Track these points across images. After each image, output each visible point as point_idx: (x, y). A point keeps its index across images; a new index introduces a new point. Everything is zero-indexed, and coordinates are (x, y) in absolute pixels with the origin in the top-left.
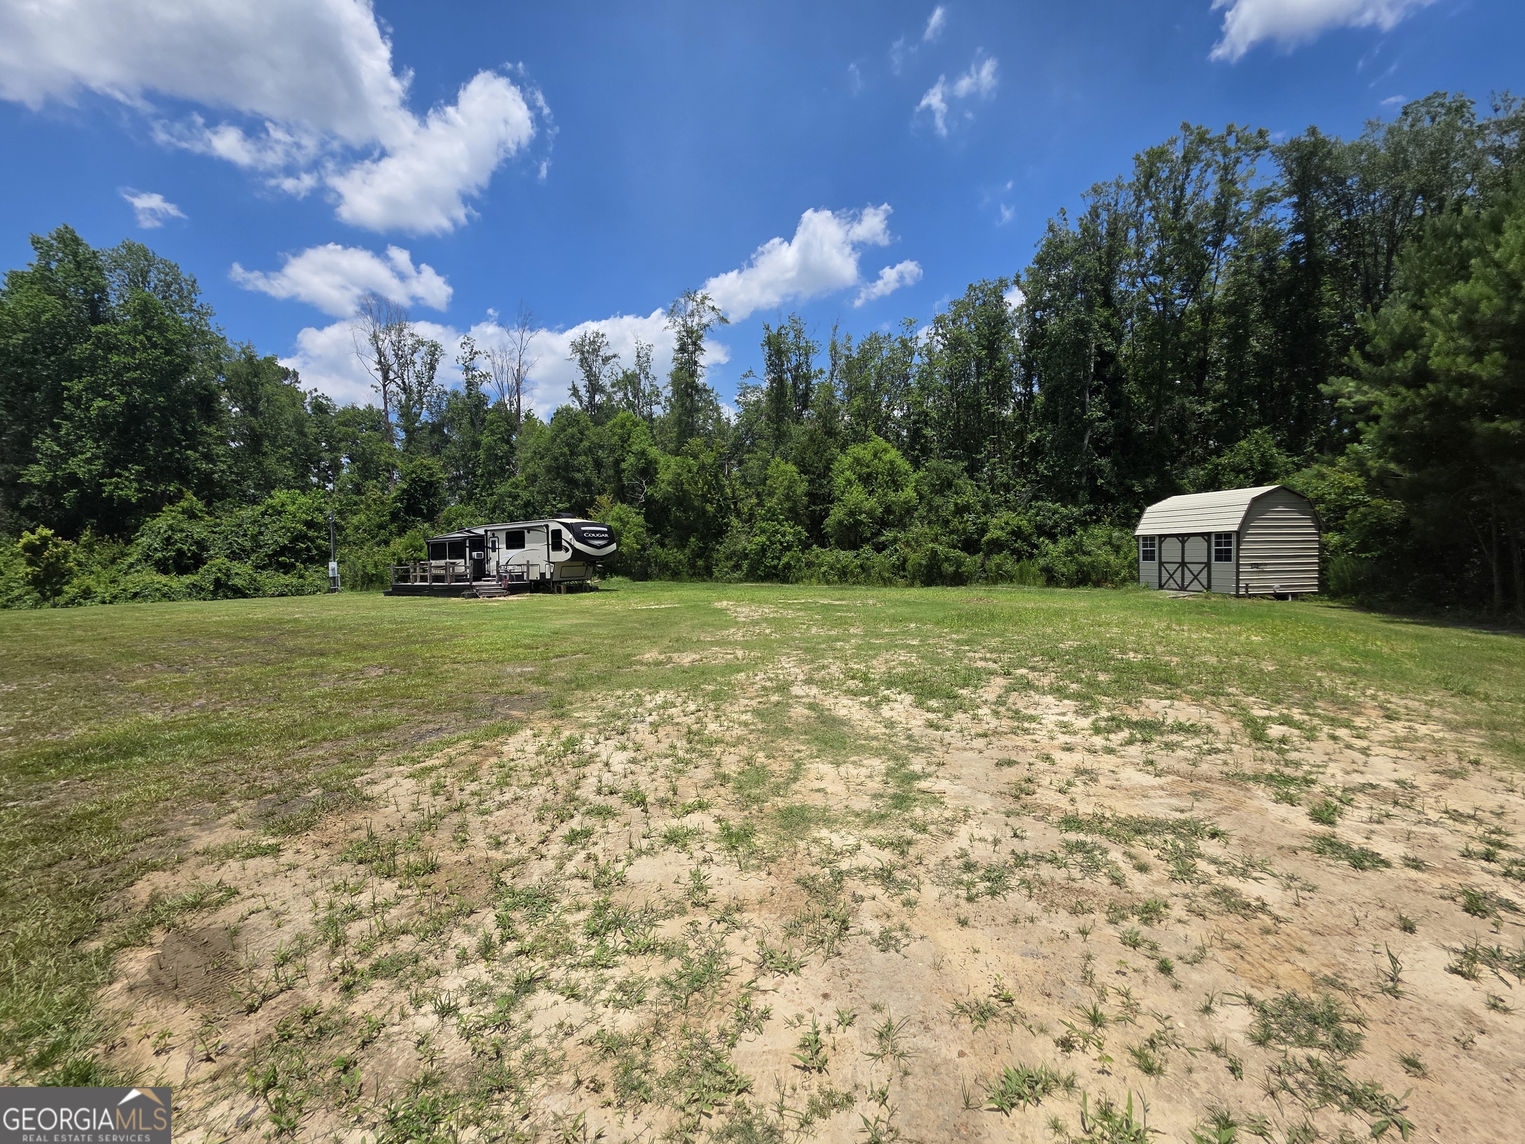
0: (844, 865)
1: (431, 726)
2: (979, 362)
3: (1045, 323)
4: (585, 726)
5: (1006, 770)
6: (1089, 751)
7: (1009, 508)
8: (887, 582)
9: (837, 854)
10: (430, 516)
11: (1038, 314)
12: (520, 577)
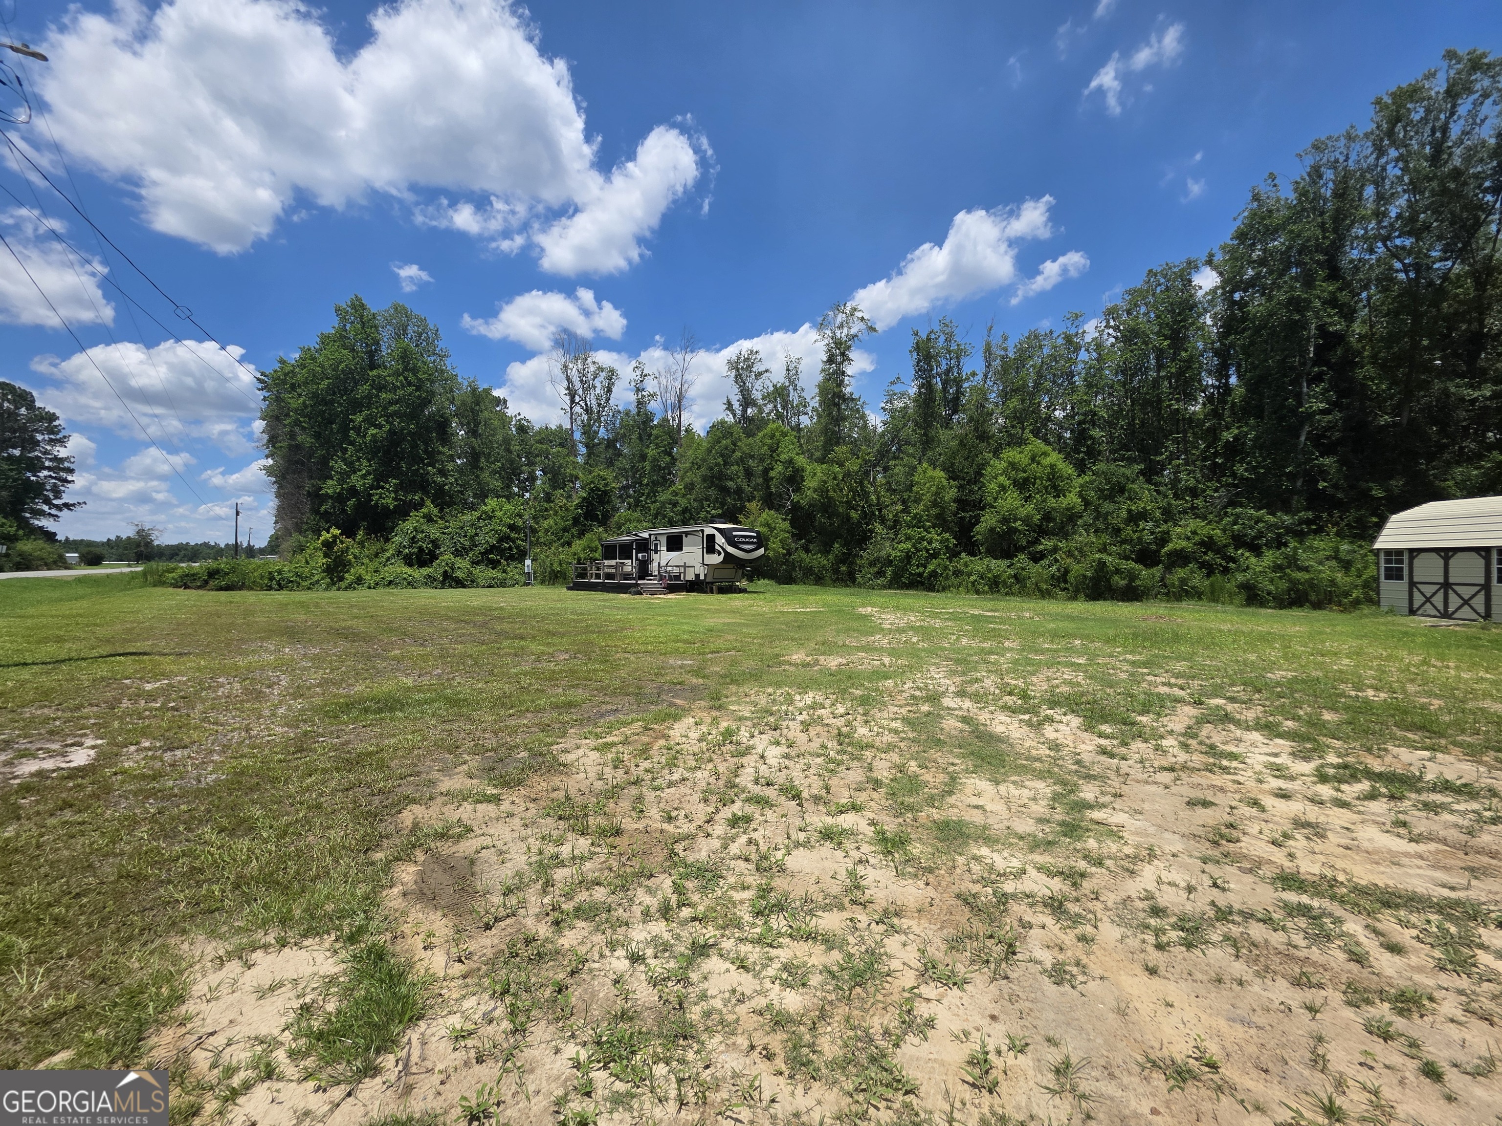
0: (1009, 887)
1: (609, 707)
2: (1160, 354)
3: (1246, 304)
4: (740, 719)
5: (1200, 811)
6: (1312, 801)
7: (1197, 516)
8: (1045, 594)
9: (999, 875)
10: (604, 521)
11: (1237, 296)
12: (677, 577)
